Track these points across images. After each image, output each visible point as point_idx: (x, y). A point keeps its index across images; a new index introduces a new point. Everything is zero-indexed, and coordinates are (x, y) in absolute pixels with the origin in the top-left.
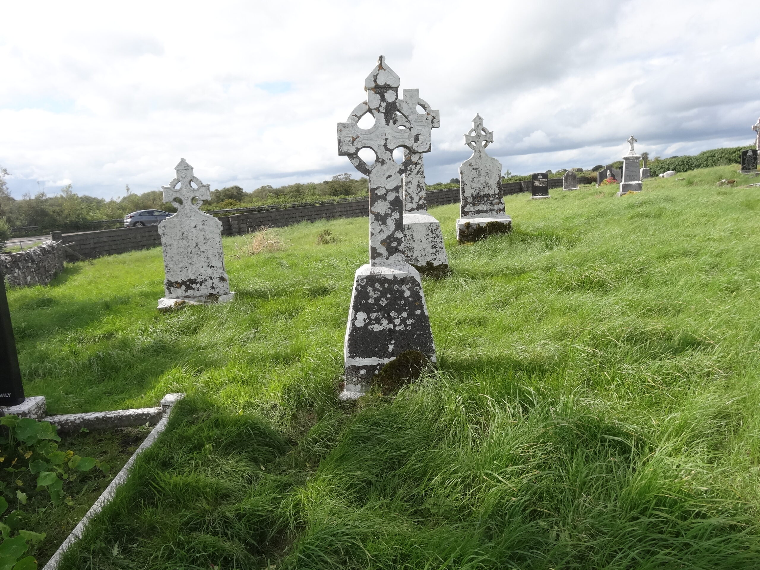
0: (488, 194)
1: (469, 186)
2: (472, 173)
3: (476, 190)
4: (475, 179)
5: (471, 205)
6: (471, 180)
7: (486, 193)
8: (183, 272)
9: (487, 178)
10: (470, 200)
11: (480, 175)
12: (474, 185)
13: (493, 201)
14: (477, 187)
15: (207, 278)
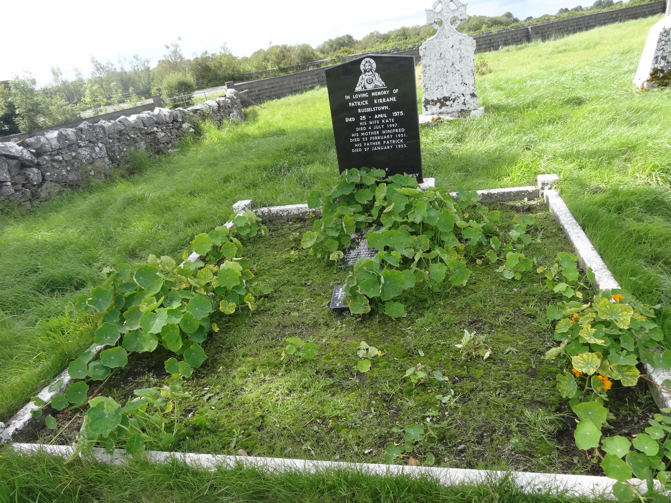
8: (439, 90)
15: (459, 95)
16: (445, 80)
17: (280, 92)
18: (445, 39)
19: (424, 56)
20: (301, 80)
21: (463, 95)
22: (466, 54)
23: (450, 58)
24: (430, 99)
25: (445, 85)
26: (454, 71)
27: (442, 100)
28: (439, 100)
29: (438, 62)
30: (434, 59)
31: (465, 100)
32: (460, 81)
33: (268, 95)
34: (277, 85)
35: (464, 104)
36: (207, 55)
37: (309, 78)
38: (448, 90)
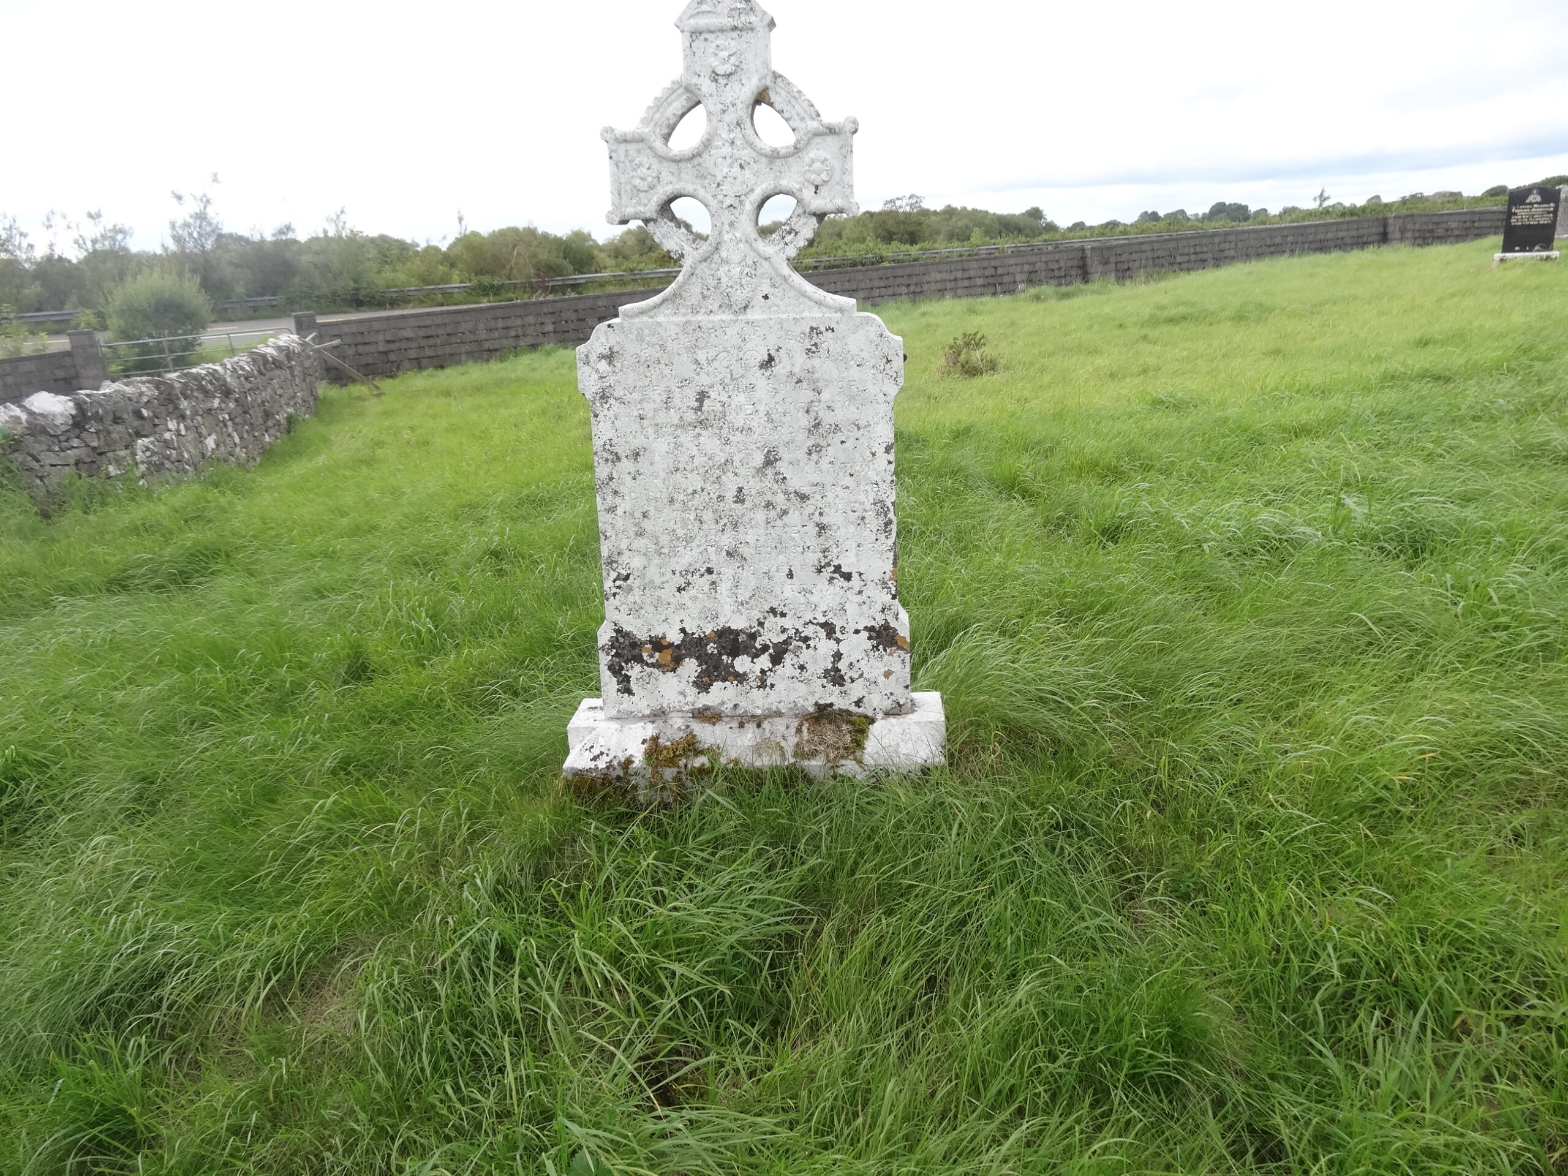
8: (692, 591)
15: (809, 631)
16: (727, 540)
18: (726, 317)
19: (604, 397)
21: (829, 629)
22: (843, 414)
23: (758, 422)
24: (642, 635)
25: (727, 570)
26: (780, 500)
27: (711, 648)
28: (692, 645)
29: (686, 438)
30: (662, 418)
31: (838, 656)
32: (814, 557)
35: (835, 677)
38: (744, 595)
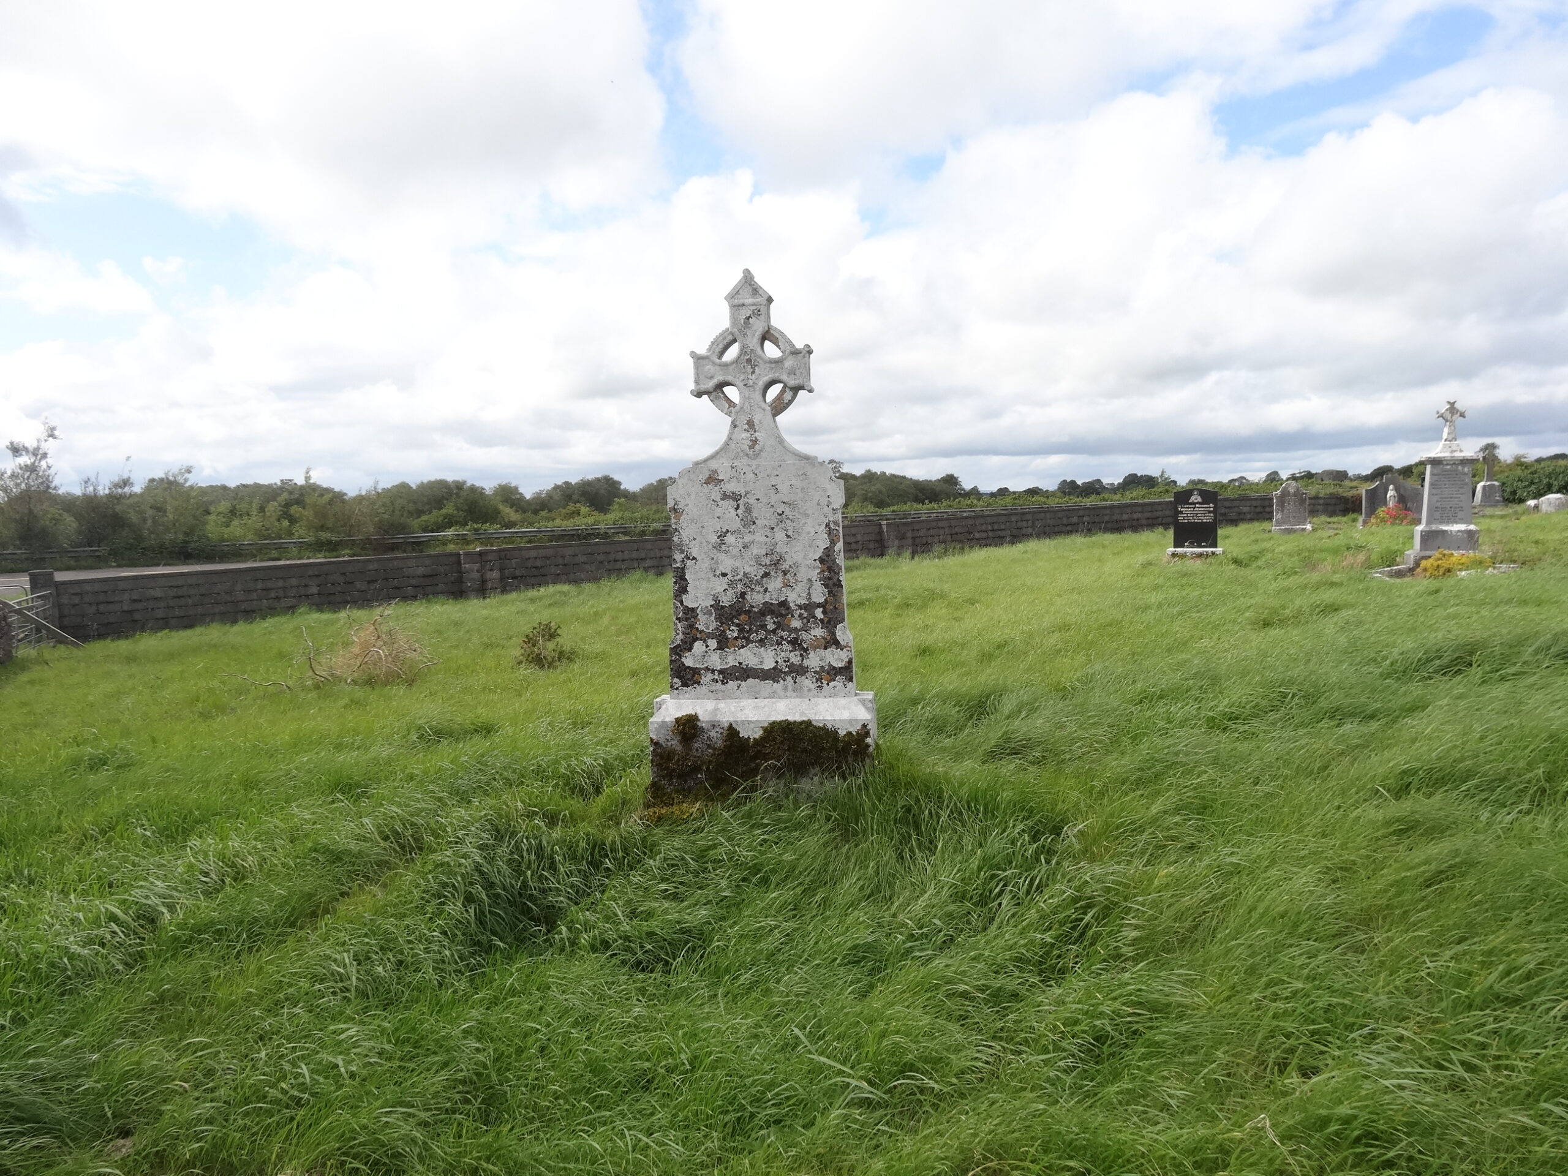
0: (784, 604)
1: (704, 563)
2: (719, 512)
3: (731, 584)
4: (730, 539)
5: (713, 644)
6: (714, 539)
7: (772, 598)
9: (780, 535)
10: (706, 623)
11: (749, 522)
12: (726, 563)
13: (804, 635)
14: (735, 570)
17: (200, 610)
20: (269, 585)
33: (160, 613)
34: (192, 592)
36: (127, 490)
37: (294, 581)
